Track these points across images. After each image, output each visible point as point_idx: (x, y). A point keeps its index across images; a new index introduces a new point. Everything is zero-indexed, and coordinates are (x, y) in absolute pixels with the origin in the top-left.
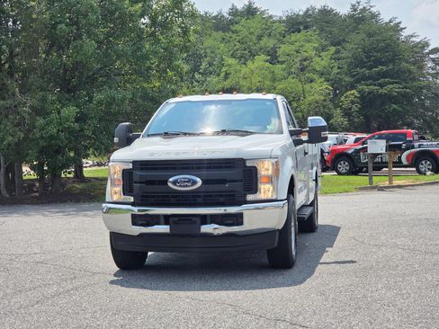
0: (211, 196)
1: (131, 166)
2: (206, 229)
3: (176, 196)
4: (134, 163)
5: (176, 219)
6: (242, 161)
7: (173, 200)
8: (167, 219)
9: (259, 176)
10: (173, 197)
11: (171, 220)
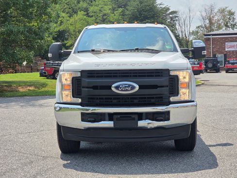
0: (145, 98)
1: (79, 75)
2: (142, 123)
3: (118, 98)
4: (82, 72)
5: (119, 116)
6: (168, 71)
7: (115, 101)
8: (111, 116)
9: (180, 83)
10: (114, 99)
11: (115, 117)
